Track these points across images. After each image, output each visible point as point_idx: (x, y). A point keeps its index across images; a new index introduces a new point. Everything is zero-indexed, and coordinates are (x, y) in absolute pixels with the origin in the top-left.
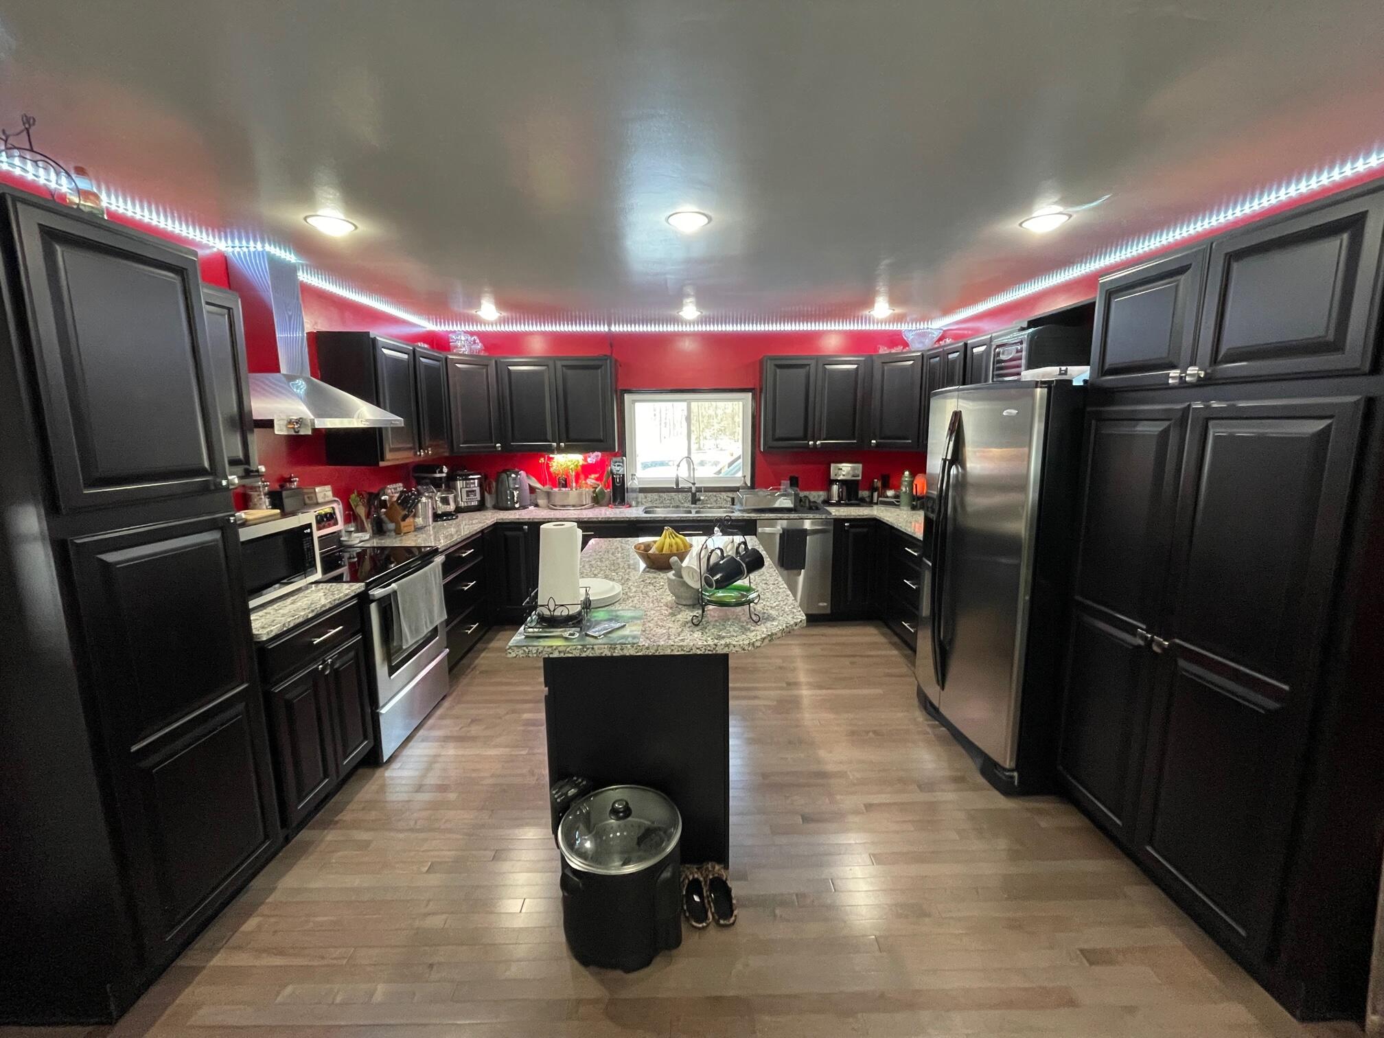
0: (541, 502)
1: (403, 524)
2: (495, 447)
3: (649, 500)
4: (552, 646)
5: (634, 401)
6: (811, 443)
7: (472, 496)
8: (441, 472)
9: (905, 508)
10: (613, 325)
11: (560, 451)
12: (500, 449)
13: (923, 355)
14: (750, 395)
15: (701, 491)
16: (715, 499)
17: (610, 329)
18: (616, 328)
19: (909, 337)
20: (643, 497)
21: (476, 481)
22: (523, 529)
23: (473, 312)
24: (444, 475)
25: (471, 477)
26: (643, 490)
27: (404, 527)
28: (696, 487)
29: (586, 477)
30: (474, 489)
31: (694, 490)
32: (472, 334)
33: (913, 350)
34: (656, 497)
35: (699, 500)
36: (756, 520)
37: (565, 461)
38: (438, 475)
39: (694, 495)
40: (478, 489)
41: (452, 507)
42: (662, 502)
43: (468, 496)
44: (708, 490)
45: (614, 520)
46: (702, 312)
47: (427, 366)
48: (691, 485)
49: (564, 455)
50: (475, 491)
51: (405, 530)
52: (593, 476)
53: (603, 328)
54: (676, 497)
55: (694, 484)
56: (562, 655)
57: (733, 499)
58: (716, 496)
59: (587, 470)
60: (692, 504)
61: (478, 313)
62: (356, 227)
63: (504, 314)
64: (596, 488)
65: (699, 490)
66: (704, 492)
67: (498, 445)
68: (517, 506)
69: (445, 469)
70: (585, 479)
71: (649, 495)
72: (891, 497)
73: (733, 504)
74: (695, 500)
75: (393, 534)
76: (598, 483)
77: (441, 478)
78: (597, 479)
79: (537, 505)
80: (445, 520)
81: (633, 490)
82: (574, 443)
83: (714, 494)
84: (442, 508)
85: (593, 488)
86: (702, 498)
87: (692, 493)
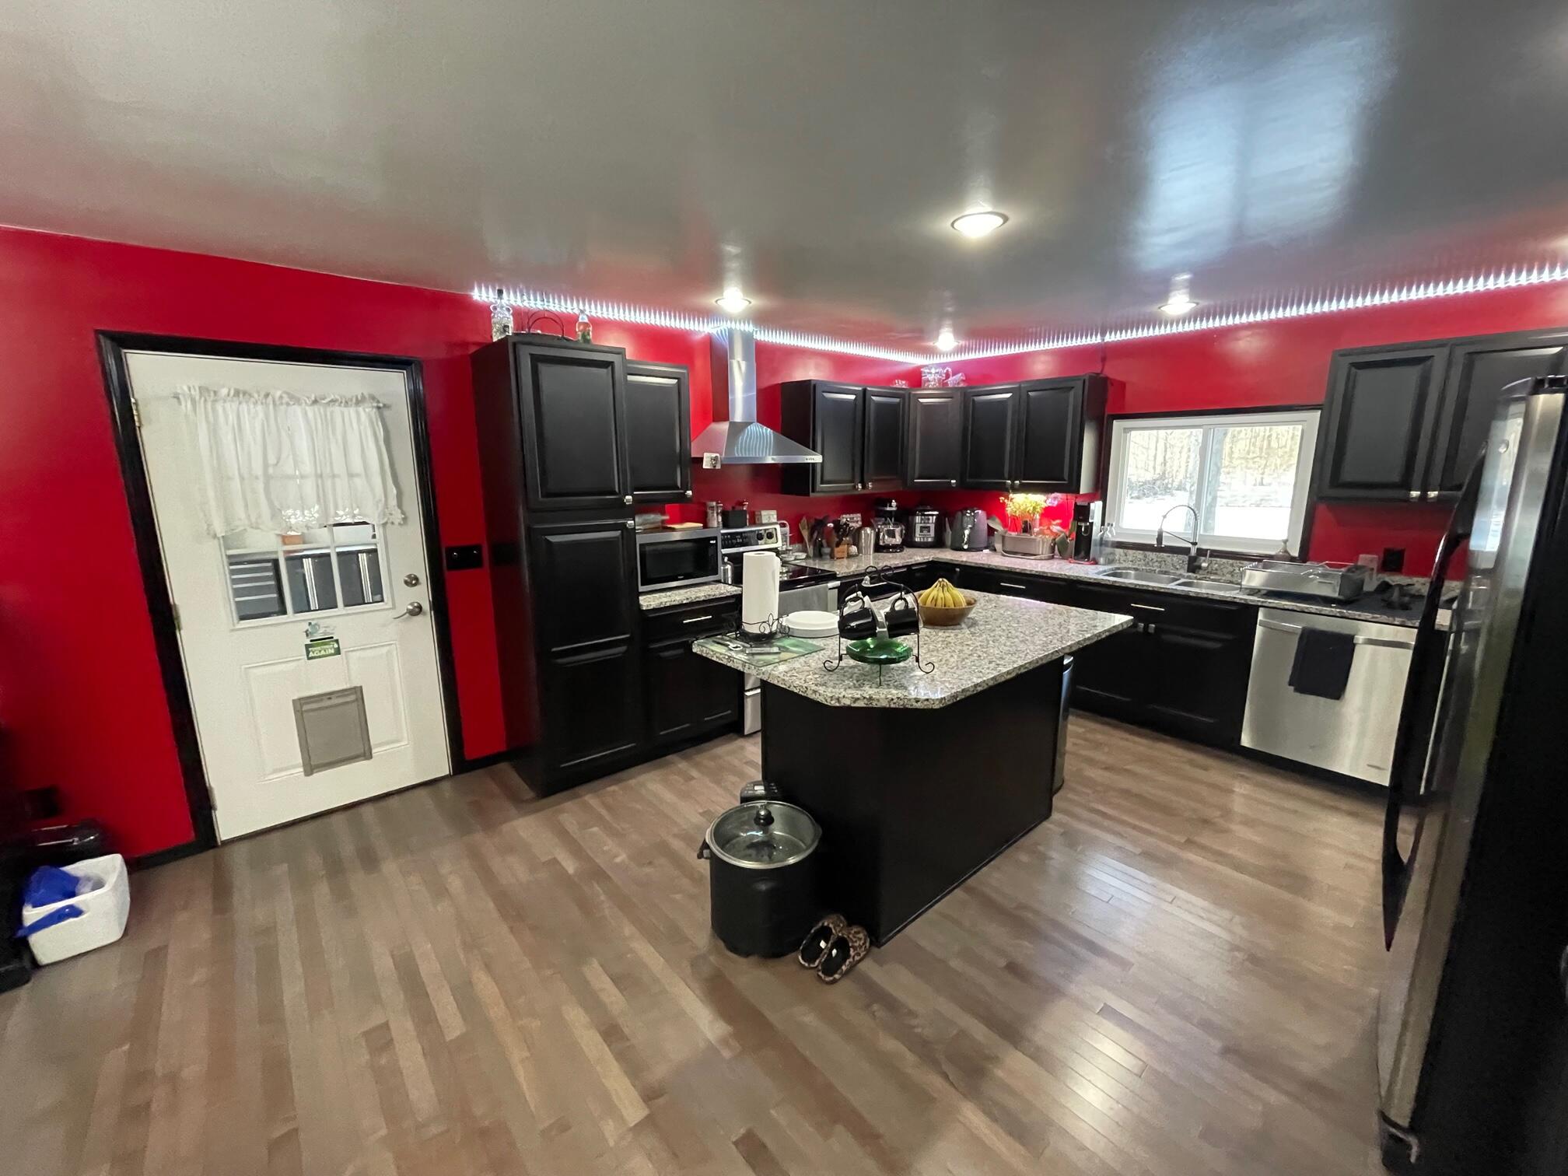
1: (836, 550)
2: (950, 483)
3: (1130, 559)
5: (1127, 430)
6: (1415, 493)
7: (925, 532)
8: (891, 506)
10: (1108, 334)
11: (1015, 489)
12: (955, 485)
14: (1318, 413)
15: (1205, 556)
16: (1232, 568)
17: (1103, 340)
18: (1111, 338)
20: (1122, 554)
21: (933, 518)
23: (931, 344)
24: (894, 509)
25: (926, 513)
26: (1120, 545)
27: (838, 552)
28: (1198, 549)
29: (1051, 521)
30: (928, 525)
31: (1193, 552)
34: (1141, 557)
35: (1200, 567)
36: (1258, 606)
37: (1024, 502)
38: (888, 509)
39: (1192, 560)
40: (934, 526)
41: (898, 540)
42: (1148, 563)
43: (921, 531)
44: (1216, 554)
46: (1197, 304)
47: (879, 405)
48: (1190, 545)
50: (929, 527)
51: (837, 555)
52: (1056, 521)
53: (1095, 340)
54: (1169, 559)
55: (1194, 544)
58: (1232, 565)
59: (1049, 513)
60: (1188, 572)
62: (750, 302)
63: (962, 343)
64: (1059, 535)
65: (1201, 552)
66: (1210, 556)
67: (953, 481)
68: (966, 547)
69: (894, 503)
71: (1131, 552)
74: (1193, 567)
75: (828, 557)
76: (1061, 530)
77: (891, 512)
78: (1060, 525)
79: (989, 549)
80: (891, 552)
81: (1104, 544)
82: (1030, 481)
83: (1231, 561)
84: (888, 540)
85: (1055, 535)
86: (1205, 565)
87: (1190, 558)
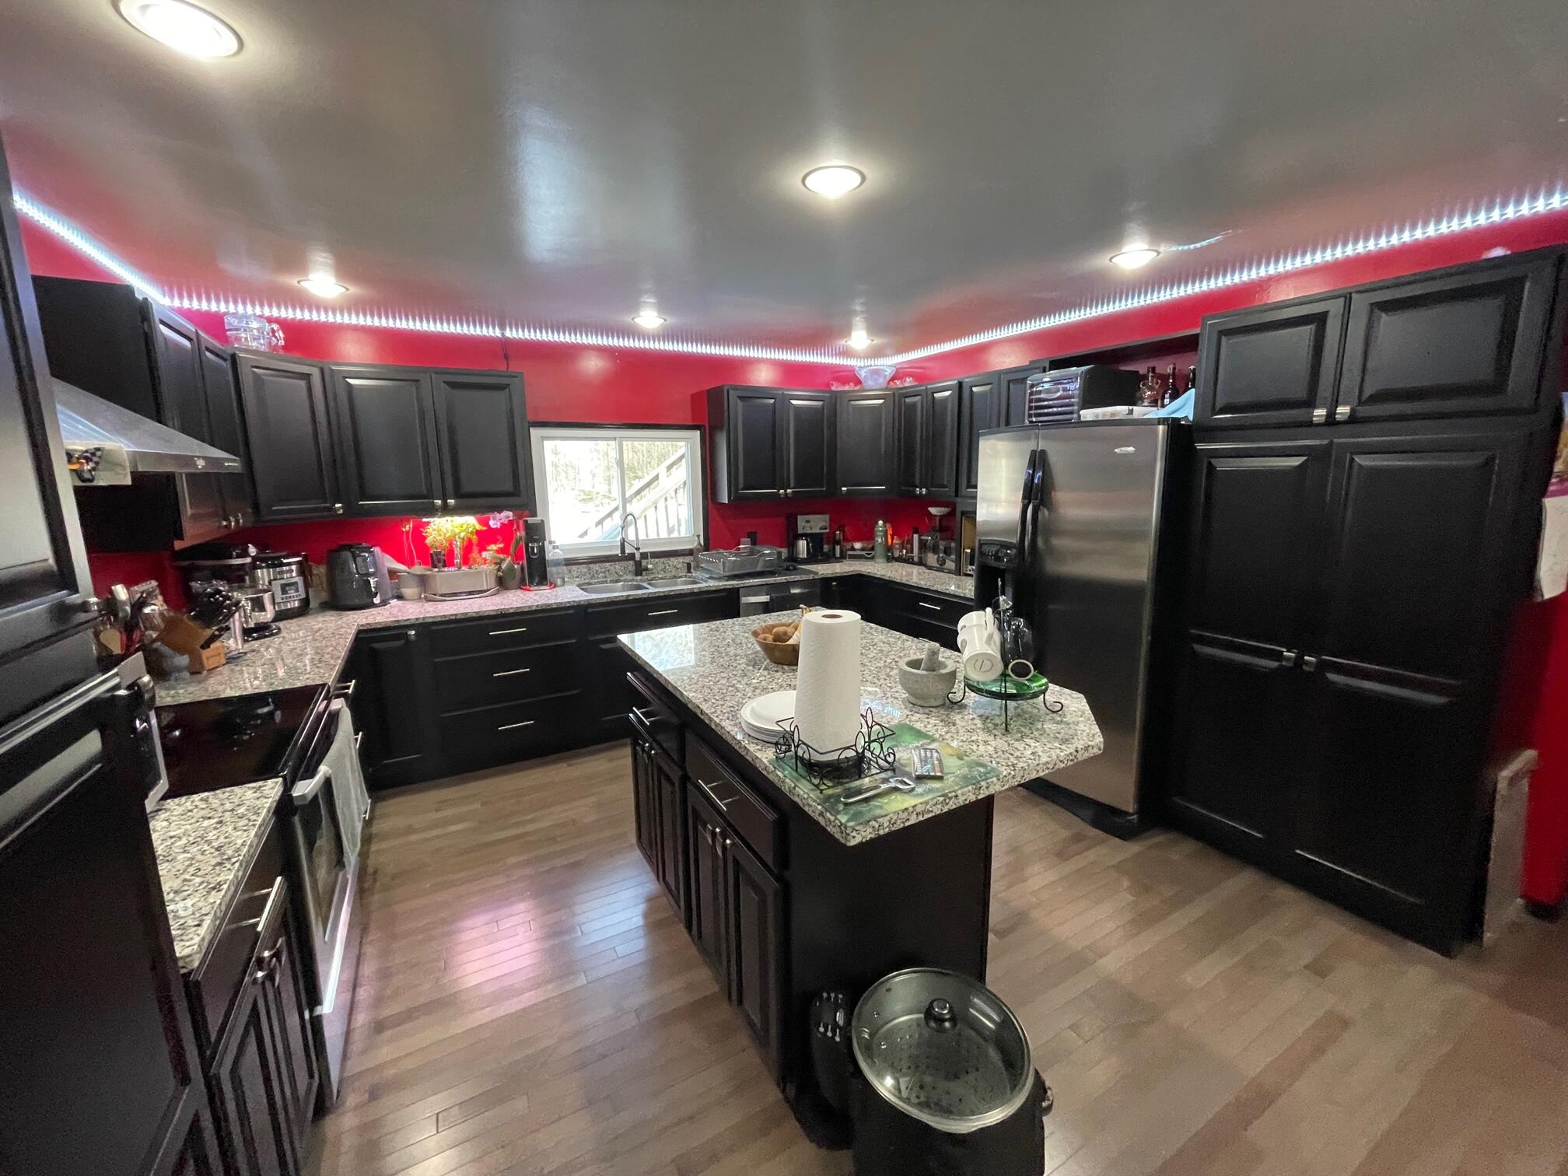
0: (408, 591)
1: (205, 653)
2: (331, 509)
4: (906, 809)
5: (544, 438)
6: (782, 491)
8: (245, 554)
9: (881, 560)
10: (508, 329)
11: (446, 510)
12: (341, 511)
13: (894, 394)
14: (698, 433)
15: (647, 558)
16: (662, 566)
17: (503, 334)
18: (511, 334)
19: (862, 374)
20: (570, 571)
21: (294, 567)
22: (407, 636)
24: (249, 560)
25: (285, 561)
26: (570, 562)
27: (208, 658)
28: (641, 554)
29: (482, 548)
30: (293, 580)
31: (639, 556)
32: (270, 320)
33: (867, 388)
34: (585, 570)
35: (647, 569)
36: (738, 589)
38: (237, 561)
39: (638, 564)
40: (299, 580)
41: (268, 615)
42: (597, 576)
45: (555, 606)
48: (635, 551)
49: (449, 518)
50: (296, 583)
51: (208, 664)
52: (493, 547)
53: (493, 332)
54: (612, 568)
55: (638, 549)
56: (921, 818)
57: (689, 565)
58: (663, 563)
59: (485, 537)
60: (637, 575)
61: (302, 284)
64: (500, 563)
65: (644, 556)
66: (652, 558)
67: (338, 505)
68: (374, 600)
69: (252, 550)
70: (480, 552)
71: (578, 568)
72: (858, 550)
73: (689, 570)
74: (639, 570)
75: (186, 676)
76: (502, 556)
77: (242, 565)
78: (500, 551)
79: (400, 597)
80: (259, 638)
81: (557, 563)
82: (469, 500)
83: (662, 560)
84: (257, 617)
85: (496, 564)
86: (650, 566)
87: (636, 562)
